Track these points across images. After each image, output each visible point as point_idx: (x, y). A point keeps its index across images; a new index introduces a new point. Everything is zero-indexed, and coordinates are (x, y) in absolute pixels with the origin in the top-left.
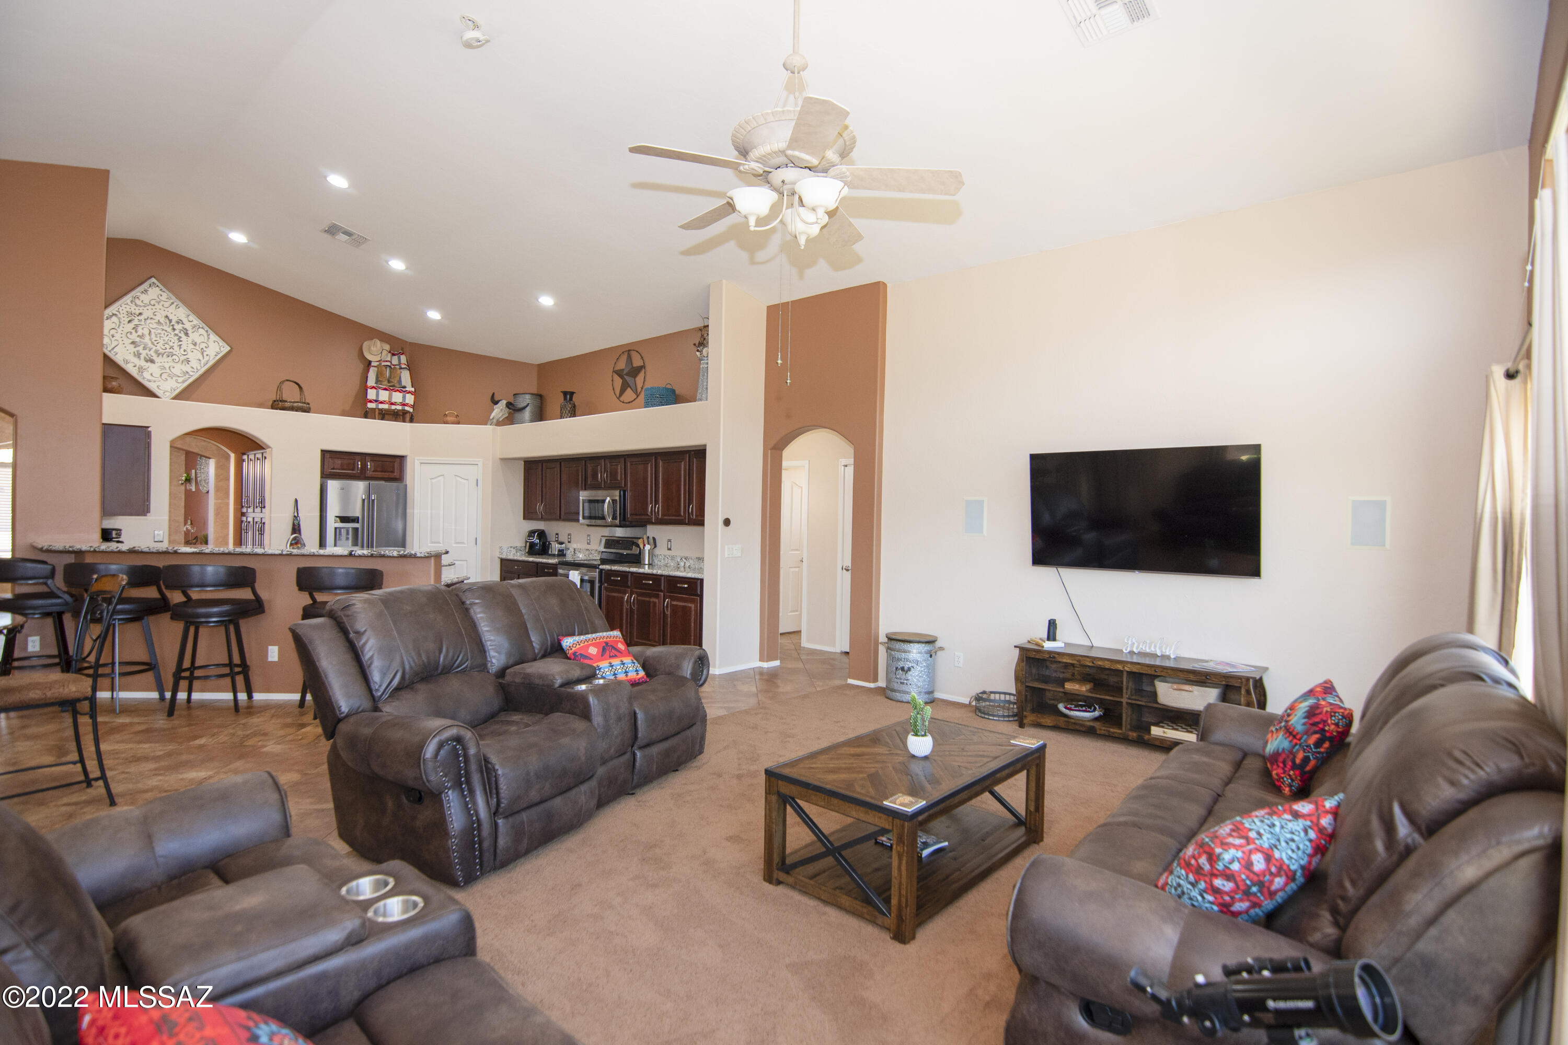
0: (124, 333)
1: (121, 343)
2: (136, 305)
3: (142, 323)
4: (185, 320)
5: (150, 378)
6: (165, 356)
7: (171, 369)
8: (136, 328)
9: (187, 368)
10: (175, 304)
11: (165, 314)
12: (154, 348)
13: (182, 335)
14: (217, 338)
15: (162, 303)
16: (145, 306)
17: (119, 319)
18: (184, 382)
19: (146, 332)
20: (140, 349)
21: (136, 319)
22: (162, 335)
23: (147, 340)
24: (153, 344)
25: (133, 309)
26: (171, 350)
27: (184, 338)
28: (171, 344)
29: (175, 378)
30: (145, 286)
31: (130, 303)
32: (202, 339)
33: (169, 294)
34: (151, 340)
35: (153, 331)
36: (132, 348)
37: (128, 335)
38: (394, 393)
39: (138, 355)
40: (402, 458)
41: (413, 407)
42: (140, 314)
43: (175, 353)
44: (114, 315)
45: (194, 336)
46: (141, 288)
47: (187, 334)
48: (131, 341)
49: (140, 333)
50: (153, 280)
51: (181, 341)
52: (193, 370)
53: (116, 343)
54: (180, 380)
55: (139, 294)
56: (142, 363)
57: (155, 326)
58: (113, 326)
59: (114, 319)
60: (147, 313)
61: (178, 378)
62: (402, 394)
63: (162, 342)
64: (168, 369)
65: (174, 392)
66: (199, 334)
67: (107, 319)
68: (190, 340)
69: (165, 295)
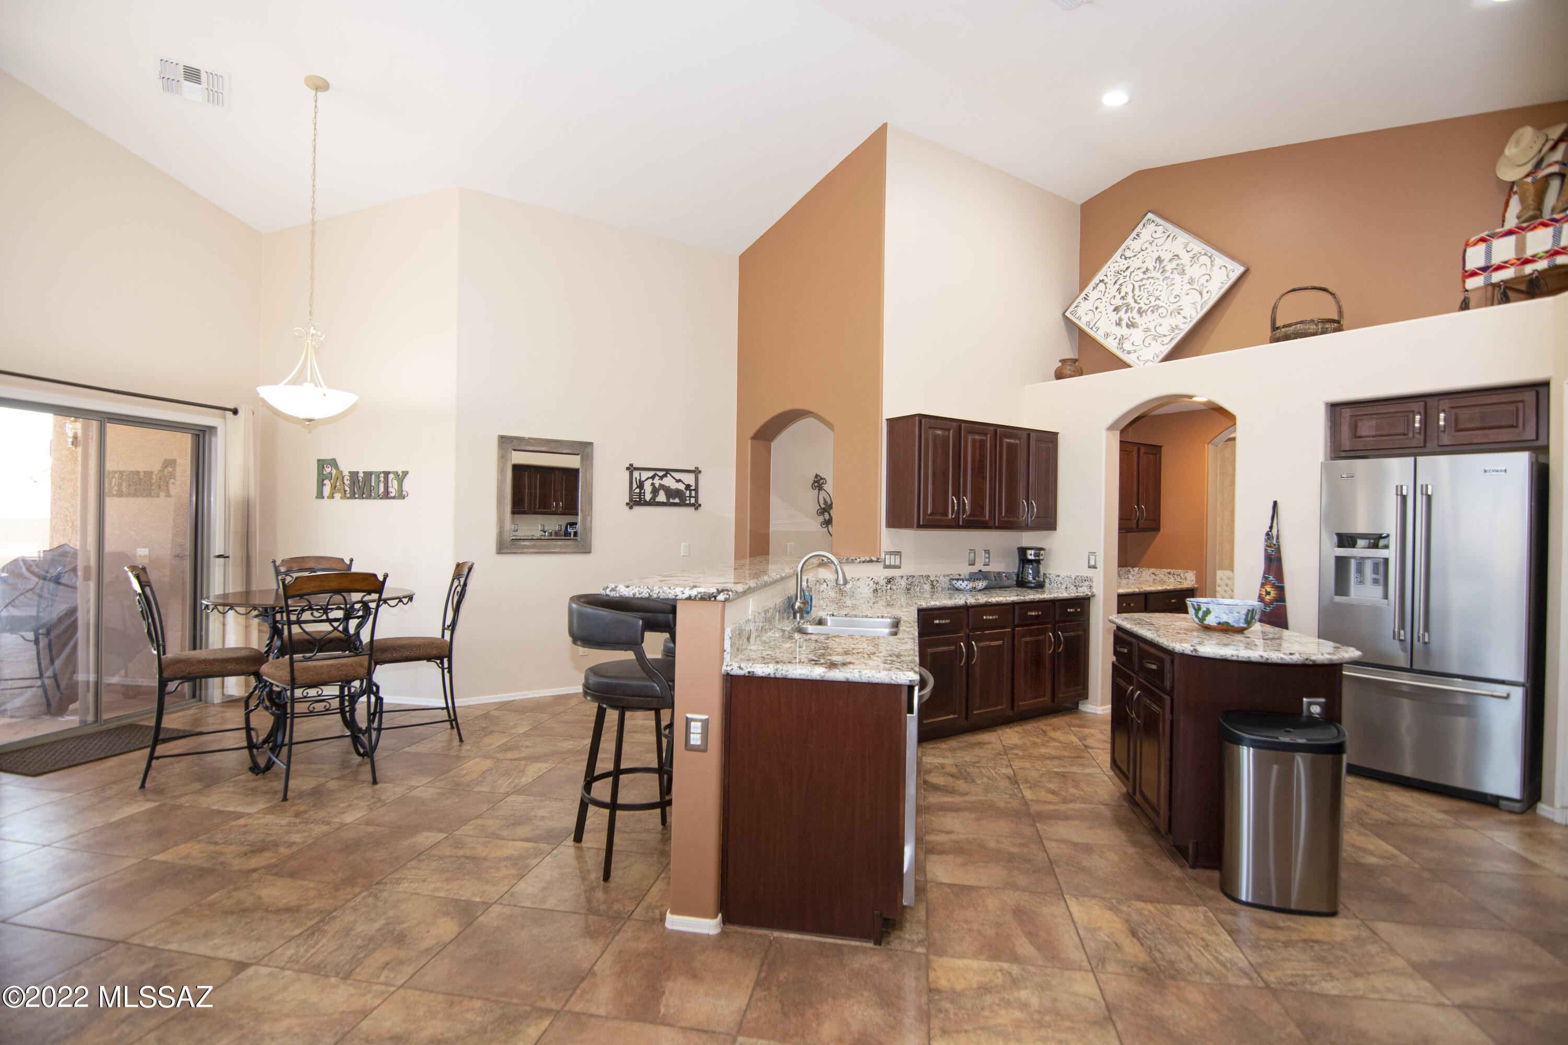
0: (1108, 300)
1: (1104, 313)
2: (1126, 258)
3: (1128, 278)
4: (1182, 253)
5: (1131, 348)
6: (1149, 313)
7: (1158, 327)
8: (1119, 290)
9: (1177, 321)
10: (1172, 235)
11: (1155, 256)
12: (1137, 306)
13: (1175, 275)
14: (1226, 261)
15: (1156, 241)
16: (1134, 256)
17: (1106, 283)
18: (1172, 341)
19: (1129, 289)
20: (1122, 313)
21: (1121, 277)
22: (1147, 286)
23: (1130, 299)
24: (1136, 301)
25: (1123, 264)
26: (1158, 302)
27: (1178, 278)
28: (1157, 294)
29: (1159, 340)
30: (1137, 230)
31: (1118, 259)
32: (1203, 270)
33: (1168, 226)
34: (1133, 297)
35: (1137, 285)
36: (1114, 317)
37: (1112, 300)
38: (1530, 233)
39: (1118, 324)
40: (1542, 384)
42: (1128, 268)
43: (1162, 304)
44: (1102, 281)
45: (1194, 271)
46: (1134, 234)
47: (1183, 273)
48: (1113, 307)
49: (1123, 294)
50: (1150, 215)
51: (1174, 284)
52: (1185, 320)
53: (1097, 316)
54: (1166, 340)
55: (1131, 242)
56: (1124, 331)
57: (1142, 276)
58: (1099, 295)
59: (1102, 286)
60: (1135, 263)
61: (1163, 339)
63: (1146, 295)
64: (1153, 329)
65: (1157, 356)
66: (1199, 265)
67: (1094, 288)
68: (1186, 278)
69: (1160, 229)
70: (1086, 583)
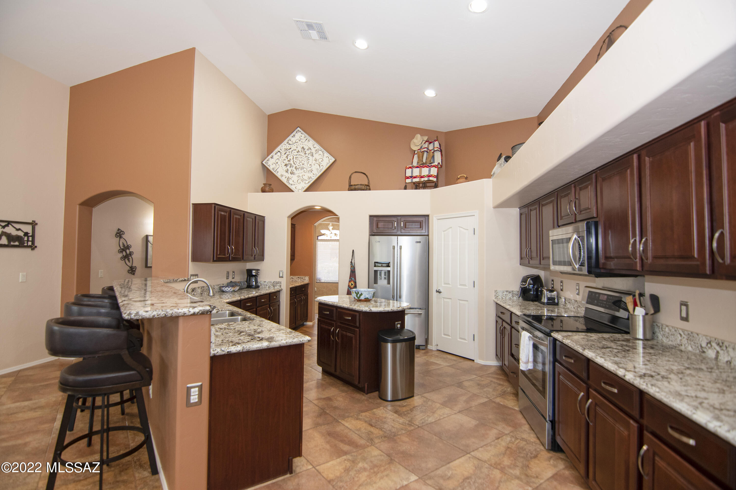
0: (282, 160)
1: (280, 166)
2: (289, 144)
3: (290, 153)
4: (312, 148)
5: (292, 183)
6: (300, 169)
7: (303, 176)
8: (287, 157)
9: (311, 175)
10: (308, 139)
11: (302, 146)
12: (295, 166)
13: (309, 156)
14: (328, 155)
15: (301, 140)
16: (293, 144)
17: (281, 153)
18: (309, 182)
19: (292, 158)
20: (288, 167)
21: (288, 151)
22: (299, 158)
23: (292, 162)
24: (294, 163)
25: (288, 147)
26: (303, 166)
27: (311, 157)
28: (303, 162)
29: (304, 182)
30: (294, 133)
31: (286, 144)
32: (320, 157)
33: (306, 135)
34: (293, 161)
35: (295, 156)
36: (285, 168)
37: (284, 161)
38: (423, 169)
39: (287, 171)
40: (427, 216)
41: (437, 177)
42: (290, 149)
43: (305, 167)
44: (279, 151)
45: (316, 156)
46: (292, 135)
47: (312, 155)
48: (284, 164)
49: (289, 159)
50: (299, 129)
51: (309, 160)
52: (314, 175)
53: (278, 166)
54: (307, 182)
55: (291, 138)
56: (290, 175)
57: (296, 153)
58: (278, 157)
59: (279, 154)
60: (294, 147)
61: (305, 181)
62: (428, 168)
63: (298, 162)
64: (301, 177)
65: (303, 188)
66: (318, 154)
67: (275, 154)
68: (314, 158)
69: (303, 136)
70: (279, 284)
